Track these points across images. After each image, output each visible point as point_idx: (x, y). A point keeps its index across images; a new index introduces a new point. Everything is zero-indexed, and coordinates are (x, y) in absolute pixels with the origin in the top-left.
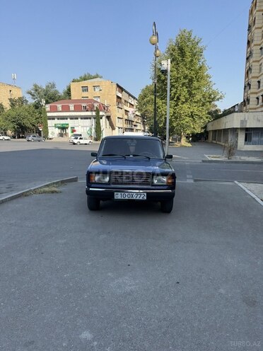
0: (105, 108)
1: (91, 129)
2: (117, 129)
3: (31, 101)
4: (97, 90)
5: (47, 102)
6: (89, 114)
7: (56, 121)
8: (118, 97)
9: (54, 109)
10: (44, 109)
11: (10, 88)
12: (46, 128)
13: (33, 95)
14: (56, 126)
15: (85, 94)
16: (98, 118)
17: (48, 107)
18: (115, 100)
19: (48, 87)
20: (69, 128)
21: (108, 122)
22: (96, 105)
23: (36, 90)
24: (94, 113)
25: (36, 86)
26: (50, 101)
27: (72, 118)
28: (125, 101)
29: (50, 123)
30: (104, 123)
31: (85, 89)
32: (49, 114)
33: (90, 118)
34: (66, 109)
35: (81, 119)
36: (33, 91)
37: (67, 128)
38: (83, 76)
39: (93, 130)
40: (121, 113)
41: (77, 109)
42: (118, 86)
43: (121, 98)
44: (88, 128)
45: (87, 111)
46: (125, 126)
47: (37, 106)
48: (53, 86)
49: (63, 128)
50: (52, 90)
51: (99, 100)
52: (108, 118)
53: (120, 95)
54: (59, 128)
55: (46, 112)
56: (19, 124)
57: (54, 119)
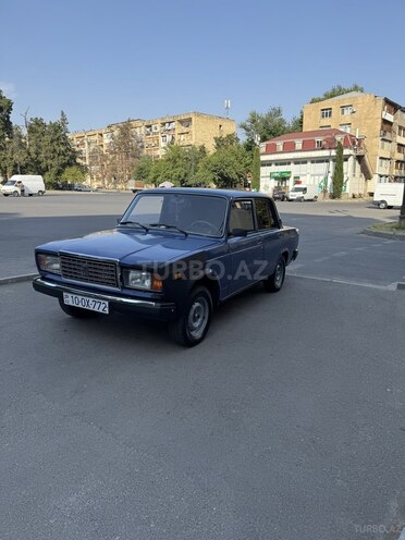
0: (355, 142)
1: (326, 178)
2: (376, 177)
3: (243, 138)
4: (347, 112)
5: (264, 139)
6: (326, 153)
7: (274, 168)
8: (385, 122)
9: (272, 150)
10: (258, 150)
11: (219, 122)
12: (257, 179)
13: (248, 130)
14: (272, 176)
15: (326, 122)
16: (340, 160)
17: (263, 147)
18: (379, 127)
19: (270, 114)
20: (292, 179)
21: (358, 166)
22: (338, 138)
23: (254, 121)
24: (334, 153)
25: (253, 115)
26: (269, 137)
27: (297, 162)
28: (400, 128)
29: (264, 171)
30: (350, 169)
31: (327, 113)
32: (263, 158)
33: (327, 161)
34: (289, 148)
35: (313, 162)
36: (248, 124)
37: (288, 178)
38: (330, 90)
39: (330, 181)
40: (387, 150)
41: (307, 146)
42: (387, 101)
43: (391, 124)
44: (322, 178)
45: (323, 149)
46: (395, 172)
47: (250, 147)
48: (278, 112)
49: (283, 178)
50: (276, 120)
51: (348, 131)
52: (360, 159)
53: (390, 117)
54: (276, 178)
55: (259, 155)
56: (221, 175)
57: (270, 165)
